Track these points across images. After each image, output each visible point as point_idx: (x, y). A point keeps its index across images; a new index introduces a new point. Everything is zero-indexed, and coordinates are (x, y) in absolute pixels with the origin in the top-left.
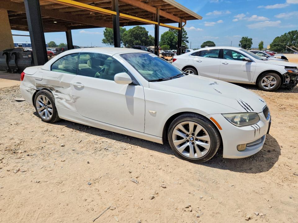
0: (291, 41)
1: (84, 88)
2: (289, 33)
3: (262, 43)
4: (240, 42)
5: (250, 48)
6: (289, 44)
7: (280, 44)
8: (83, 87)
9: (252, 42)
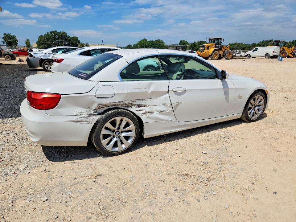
0: (55, 40)
1: (186, 92)
2: (51, 32)
3: (29, 41)
4: (3, 38)
5: (17, 45)
6: (54, 43)
7: (46, 42)
8: (184, 92)
9: (18, 40)
